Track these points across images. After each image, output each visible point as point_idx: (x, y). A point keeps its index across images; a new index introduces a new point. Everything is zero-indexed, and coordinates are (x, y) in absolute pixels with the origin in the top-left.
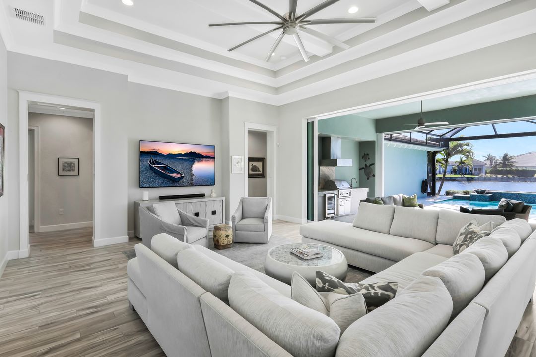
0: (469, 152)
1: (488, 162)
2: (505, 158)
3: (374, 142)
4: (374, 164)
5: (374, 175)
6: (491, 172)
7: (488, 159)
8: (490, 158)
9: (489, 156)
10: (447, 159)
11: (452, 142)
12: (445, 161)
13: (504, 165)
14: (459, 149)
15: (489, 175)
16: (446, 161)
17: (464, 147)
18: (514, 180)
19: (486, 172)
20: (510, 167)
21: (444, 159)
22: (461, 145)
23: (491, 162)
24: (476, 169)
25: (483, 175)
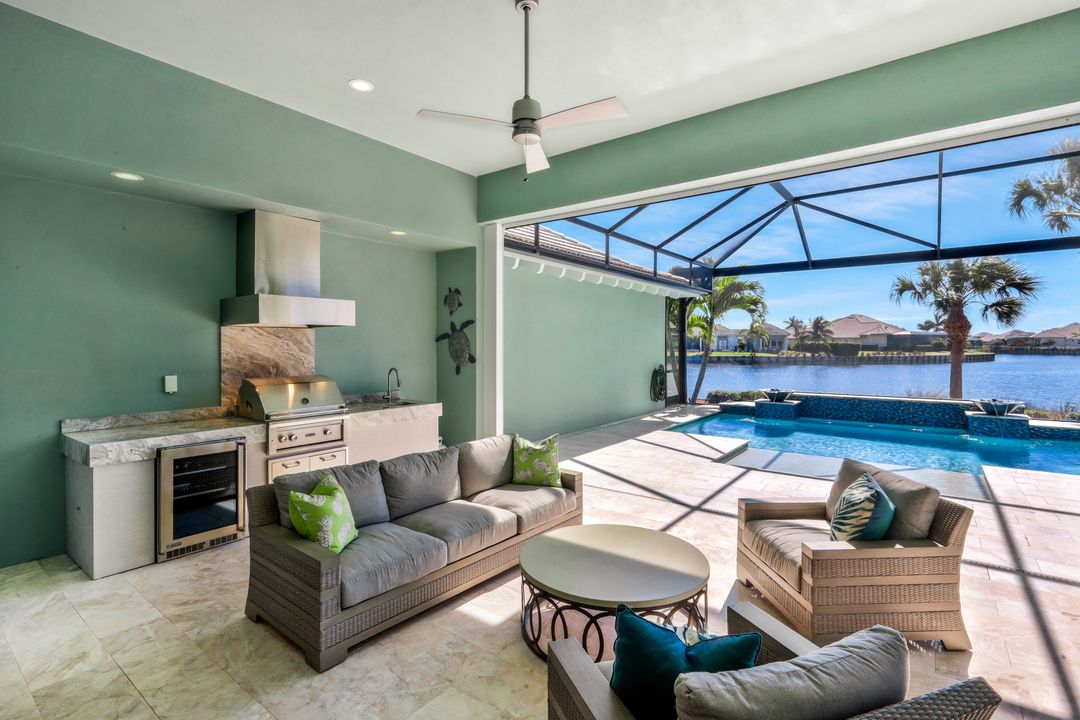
0: (755, 302)
1: (792, 331)
2: (818, 325)
3: (472, 250)
4: (471, 322)
5: (472, 360)
6: (797, 348)
7: (792, 325)
8: (794, 324)
9: (793, 321)
10: (712, 319)
11: (721, 278)
12: (707, 322)
13: (816, 336)
14: (737, 296)
15: (793, 354)
16: (710, 323)
17: (747, 293)
18: (830, 363)
19: (789, 349)
20: (824, 340)
21: (705, 319)
22: (739, 288)
23: (796, 330)
24: (774, 344)
25: (786, 353)
